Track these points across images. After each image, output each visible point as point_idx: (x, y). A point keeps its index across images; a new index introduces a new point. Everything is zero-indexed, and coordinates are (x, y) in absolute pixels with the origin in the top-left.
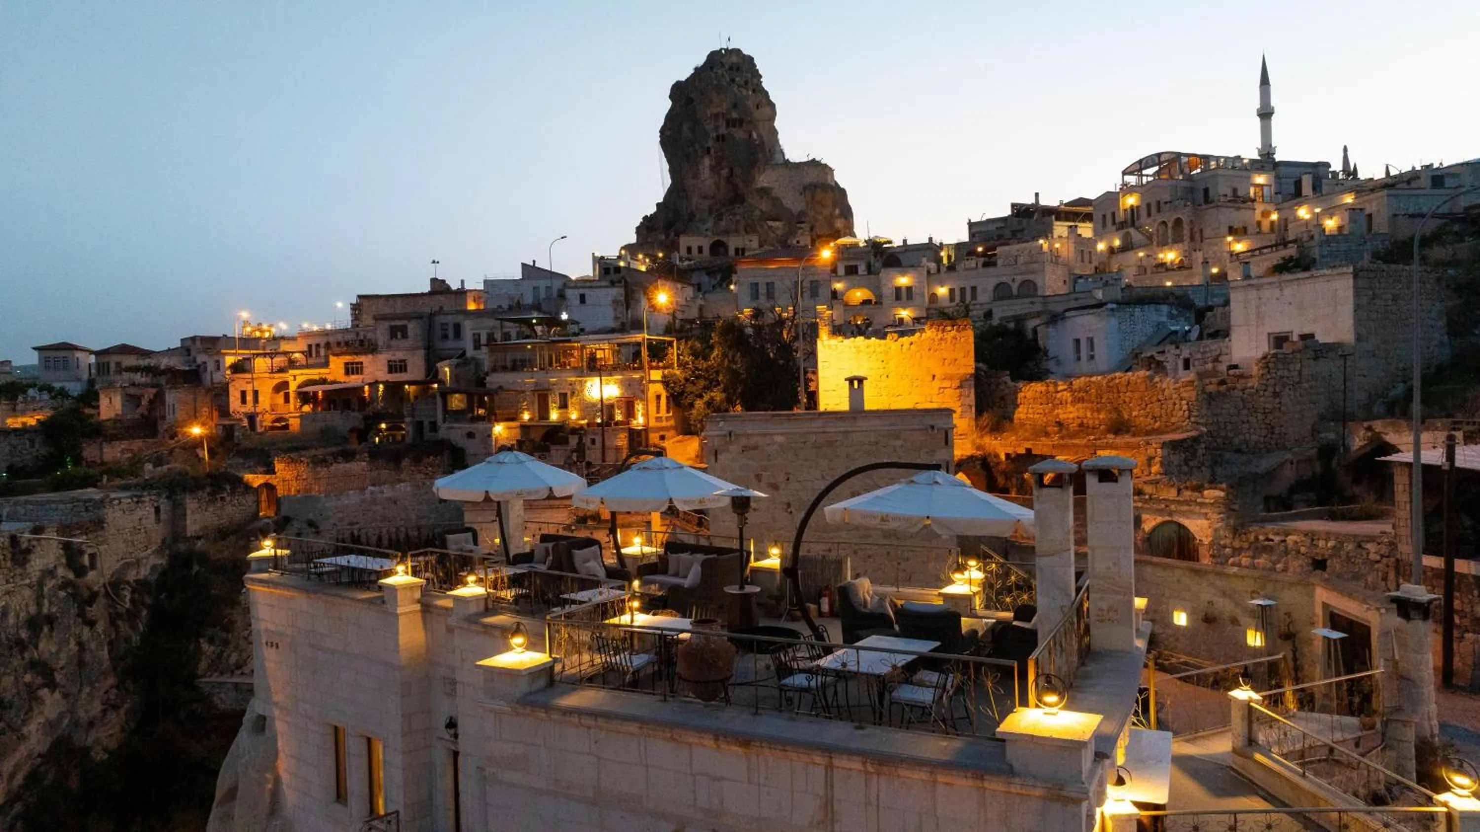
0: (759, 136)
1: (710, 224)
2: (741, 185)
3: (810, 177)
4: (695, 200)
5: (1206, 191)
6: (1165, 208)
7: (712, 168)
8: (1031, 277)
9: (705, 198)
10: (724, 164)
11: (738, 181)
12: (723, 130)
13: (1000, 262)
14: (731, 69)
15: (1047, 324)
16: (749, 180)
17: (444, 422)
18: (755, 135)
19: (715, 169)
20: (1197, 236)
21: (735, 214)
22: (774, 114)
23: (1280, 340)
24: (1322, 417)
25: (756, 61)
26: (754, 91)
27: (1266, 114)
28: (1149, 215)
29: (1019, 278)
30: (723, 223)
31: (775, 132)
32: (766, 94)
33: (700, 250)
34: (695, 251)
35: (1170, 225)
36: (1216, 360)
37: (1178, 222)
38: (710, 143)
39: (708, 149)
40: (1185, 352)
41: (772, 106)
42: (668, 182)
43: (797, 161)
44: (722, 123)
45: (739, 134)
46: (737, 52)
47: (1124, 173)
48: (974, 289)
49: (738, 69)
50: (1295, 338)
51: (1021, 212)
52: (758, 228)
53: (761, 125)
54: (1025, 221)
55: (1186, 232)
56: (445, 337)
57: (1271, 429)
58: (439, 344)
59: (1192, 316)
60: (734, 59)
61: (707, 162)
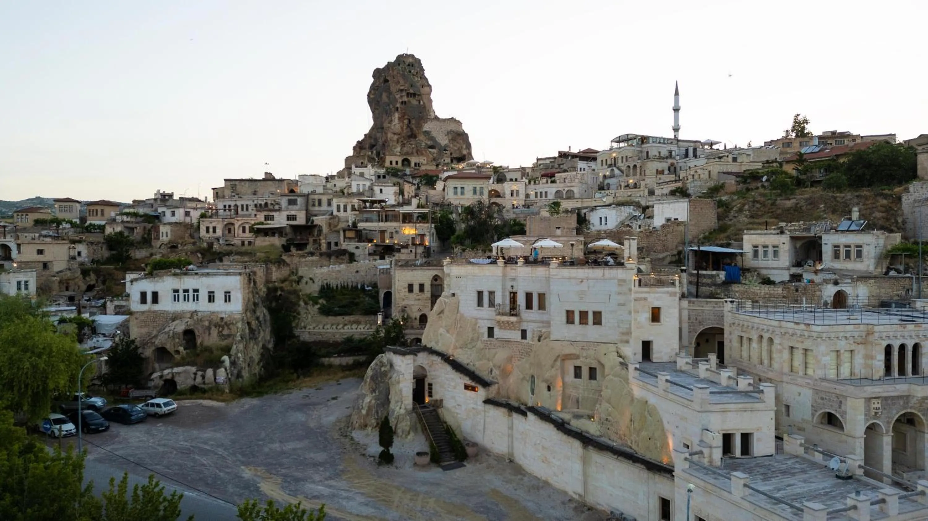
0: (424, 103)
1: (399, 149)
2: (415, 129)
3: (452, 127)
4: (390, 135)
5: (647, 152)
6: (629, 160)
7: (399, 118)
8: (572, 188)
9: (395, 134)
10: (406, 117)
11: (413, 126)
12: (405, 99)
13: (558, 181)
14: (409, 65)
15: (590, 211)
16: (419, 126)
17: (344, 242)
18: (422, 103)
19: (401, 119)
20: (643, 173)
21: (411, 144)
22: (431, 91)
23: (668, 220)
24: (679, 243)
25: (422, 62)
26: (421, 78)
27: (676, 110)
28: (622, 162)
29: (566, 189)
30: (405, 149)
31: (431, 101)
32: (426, 80)
33: (397, 163)
34: (394, 163)
35: (632, 167)
36: (649, 226)
37: (635, 166)
38: (398, 105)
39: (397, 109)
40: (639, 223)
41: (430, 86)
42: (371, 123)
43: (444, 118)
44: (404, 94)
45: (414, 102)
46: (412, 56)
47: (612, 141)
48: (546, 192)
49: (413, 66)
50: (673, 220)
51: (563, 155)
52: (424, 152)
53: (424, 97)
54: (565, 160)
55: (638, 171)
56: (314, 205)
57: (664, 246)
58: (311, 208)
59: (641, 210)
60: (411, 60)
61: (397, 115)
